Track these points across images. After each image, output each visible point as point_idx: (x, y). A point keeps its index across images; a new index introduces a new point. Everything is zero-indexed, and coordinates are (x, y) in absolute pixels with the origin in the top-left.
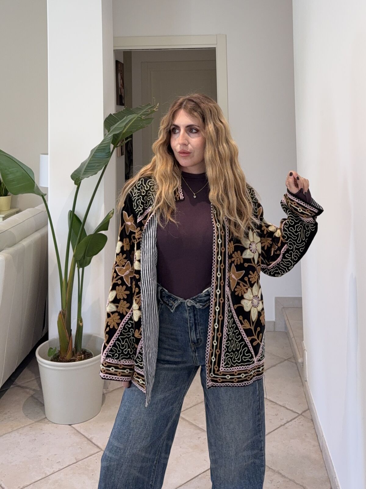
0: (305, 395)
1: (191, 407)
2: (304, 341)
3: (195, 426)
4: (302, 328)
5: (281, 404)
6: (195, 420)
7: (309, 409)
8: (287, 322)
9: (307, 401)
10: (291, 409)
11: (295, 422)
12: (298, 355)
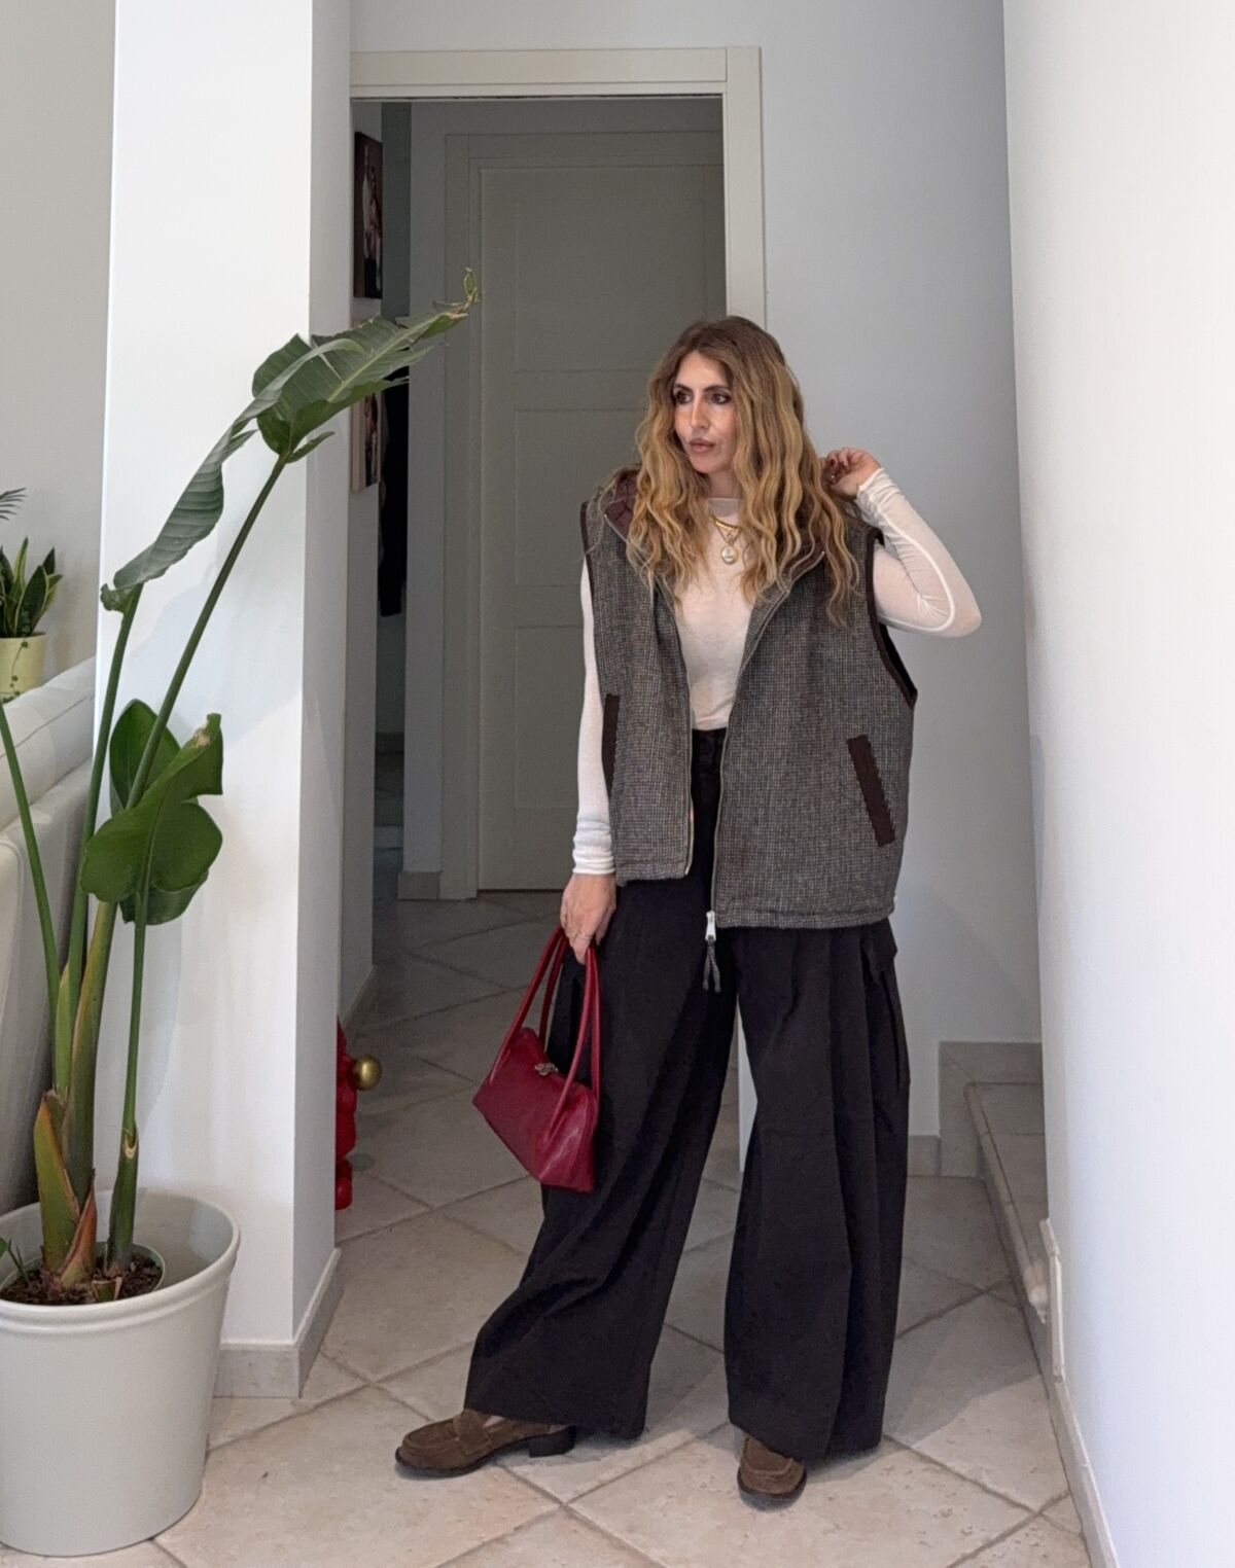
0: (1056, 1435)
1: (618, 1478)
2: (1048, 1221)
3: (633, 1552)
4: (1039, 1167)
5: (964, 1472)
6: (631, 1530)
7: (1070, 1492)
8: (986, 1141)
9: (1062, 1461)
10: (1001, 1491)
11: (1018, 1542)
12: (1030, 1274)
